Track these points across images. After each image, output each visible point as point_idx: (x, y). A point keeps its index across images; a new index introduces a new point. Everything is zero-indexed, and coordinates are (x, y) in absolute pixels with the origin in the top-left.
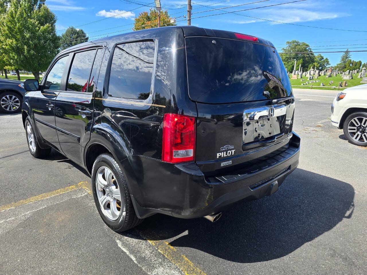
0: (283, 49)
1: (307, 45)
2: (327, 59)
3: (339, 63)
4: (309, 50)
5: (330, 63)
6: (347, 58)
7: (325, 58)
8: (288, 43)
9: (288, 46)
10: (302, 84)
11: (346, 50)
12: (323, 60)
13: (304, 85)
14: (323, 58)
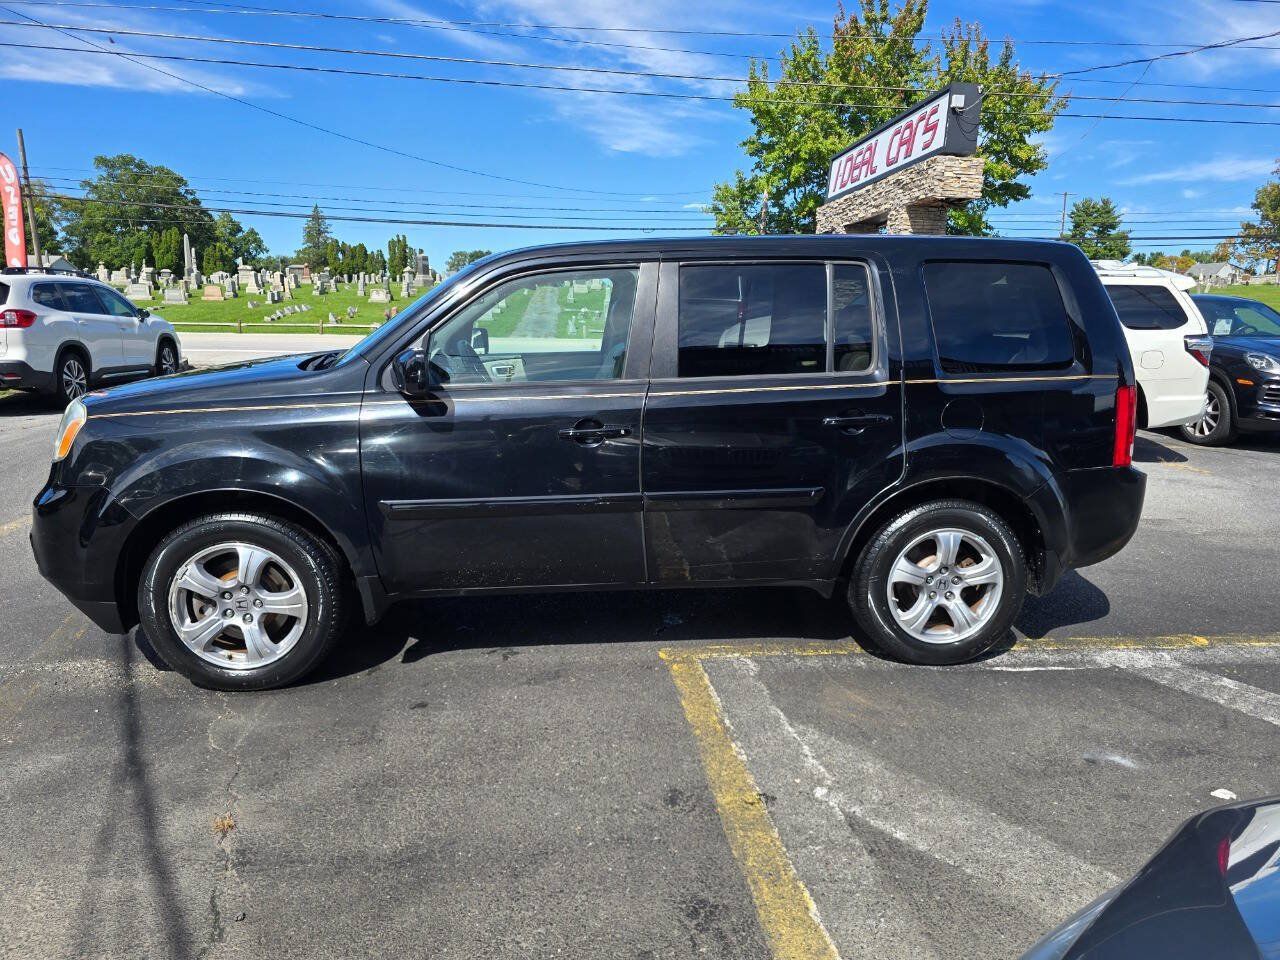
0: (87, 183)
1: (180, 180)
2: (252, 232)
3: (301, 247)
4: (190, 197)
5: (265, 244)
6: (320, 233)
7: (246, 229)
8: (102, 161)
9: (105, 175)
10: (266, 318)
11: (310, 212)
12: (240, 235)
13: (273, 320)
14: (240, 230)
